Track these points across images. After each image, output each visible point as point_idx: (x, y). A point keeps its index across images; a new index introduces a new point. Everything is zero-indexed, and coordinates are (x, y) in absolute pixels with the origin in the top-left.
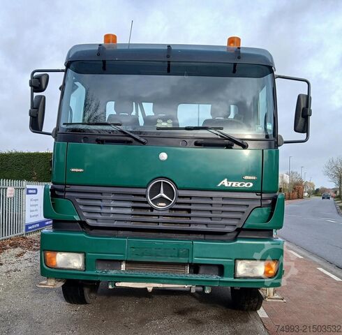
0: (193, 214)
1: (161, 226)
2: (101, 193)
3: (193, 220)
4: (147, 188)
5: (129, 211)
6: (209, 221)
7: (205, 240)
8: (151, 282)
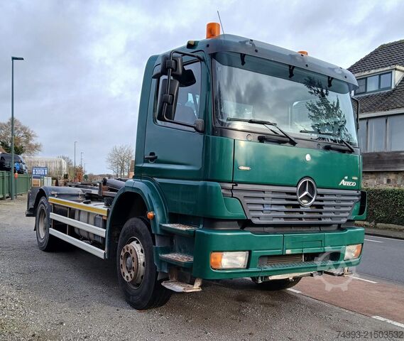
0: (325, 209)
1: (304, 221)
2: (264, 192)
3: (324, 215)
4: (297, 186)
5: (284, 208)
6: (333, 215)
7: (320, 231)
8: (292, 272)
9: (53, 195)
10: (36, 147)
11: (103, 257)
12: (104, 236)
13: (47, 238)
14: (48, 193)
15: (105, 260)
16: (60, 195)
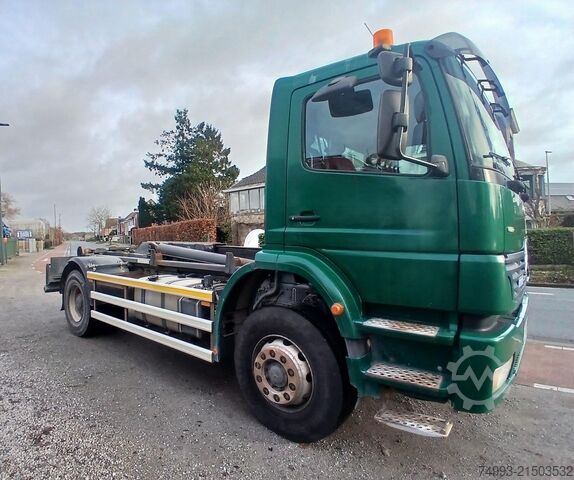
9: (91, 269)
10: (16, 211)
11: (210, 360)
12: (209, 329)
13: (86, 322)
14: (83, 266)
15: (214, 364)
16: (99, 269)
